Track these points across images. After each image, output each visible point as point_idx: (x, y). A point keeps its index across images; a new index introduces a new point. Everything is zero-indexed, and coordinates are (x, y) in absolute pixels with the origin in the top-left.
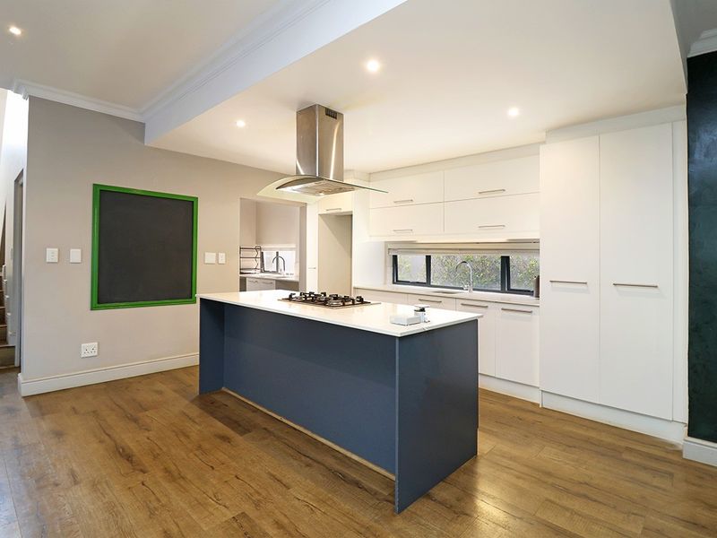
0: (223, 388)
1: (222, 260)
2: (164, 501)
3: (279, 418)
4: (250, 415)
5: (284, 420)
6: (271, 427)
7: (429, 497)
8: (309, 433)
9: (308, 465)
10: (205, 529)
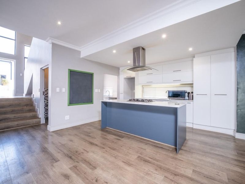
0: (107, 127)
1: (99, 91)
2: (116, 155)
3: (129, 134)
4: (120, 133)
5: (131, 134)
6: (128, 136)
7: (182, 149)
8: (140, 137)
9: (146, 144)
10: (133, 160)
